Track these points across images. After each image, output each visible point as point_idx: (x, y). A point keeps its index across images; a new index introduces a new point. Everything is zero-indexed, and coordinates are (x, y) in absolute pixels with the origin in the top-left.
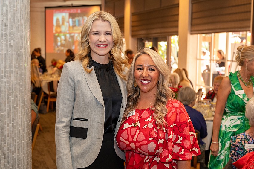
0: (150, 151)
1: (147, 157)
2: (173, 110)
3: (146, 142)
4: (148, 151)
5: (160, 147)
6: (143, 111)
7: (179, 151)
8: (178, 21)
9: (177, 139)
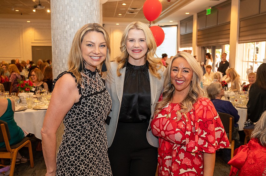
0: (177, 140)
1: (175, 145)
2: (201, 107)
3: (173, 132)
4: (175, 140)
5: (187, 138)
6: (175, 104)
7: (202, 144)
8: (229, 34)
9: (202, 133)
